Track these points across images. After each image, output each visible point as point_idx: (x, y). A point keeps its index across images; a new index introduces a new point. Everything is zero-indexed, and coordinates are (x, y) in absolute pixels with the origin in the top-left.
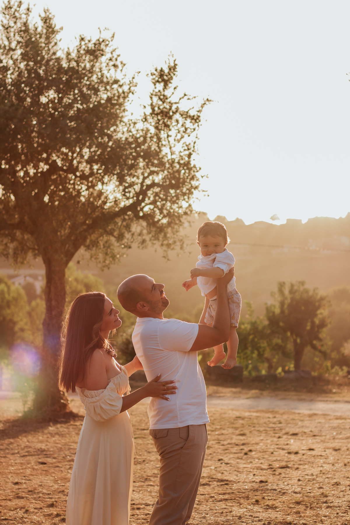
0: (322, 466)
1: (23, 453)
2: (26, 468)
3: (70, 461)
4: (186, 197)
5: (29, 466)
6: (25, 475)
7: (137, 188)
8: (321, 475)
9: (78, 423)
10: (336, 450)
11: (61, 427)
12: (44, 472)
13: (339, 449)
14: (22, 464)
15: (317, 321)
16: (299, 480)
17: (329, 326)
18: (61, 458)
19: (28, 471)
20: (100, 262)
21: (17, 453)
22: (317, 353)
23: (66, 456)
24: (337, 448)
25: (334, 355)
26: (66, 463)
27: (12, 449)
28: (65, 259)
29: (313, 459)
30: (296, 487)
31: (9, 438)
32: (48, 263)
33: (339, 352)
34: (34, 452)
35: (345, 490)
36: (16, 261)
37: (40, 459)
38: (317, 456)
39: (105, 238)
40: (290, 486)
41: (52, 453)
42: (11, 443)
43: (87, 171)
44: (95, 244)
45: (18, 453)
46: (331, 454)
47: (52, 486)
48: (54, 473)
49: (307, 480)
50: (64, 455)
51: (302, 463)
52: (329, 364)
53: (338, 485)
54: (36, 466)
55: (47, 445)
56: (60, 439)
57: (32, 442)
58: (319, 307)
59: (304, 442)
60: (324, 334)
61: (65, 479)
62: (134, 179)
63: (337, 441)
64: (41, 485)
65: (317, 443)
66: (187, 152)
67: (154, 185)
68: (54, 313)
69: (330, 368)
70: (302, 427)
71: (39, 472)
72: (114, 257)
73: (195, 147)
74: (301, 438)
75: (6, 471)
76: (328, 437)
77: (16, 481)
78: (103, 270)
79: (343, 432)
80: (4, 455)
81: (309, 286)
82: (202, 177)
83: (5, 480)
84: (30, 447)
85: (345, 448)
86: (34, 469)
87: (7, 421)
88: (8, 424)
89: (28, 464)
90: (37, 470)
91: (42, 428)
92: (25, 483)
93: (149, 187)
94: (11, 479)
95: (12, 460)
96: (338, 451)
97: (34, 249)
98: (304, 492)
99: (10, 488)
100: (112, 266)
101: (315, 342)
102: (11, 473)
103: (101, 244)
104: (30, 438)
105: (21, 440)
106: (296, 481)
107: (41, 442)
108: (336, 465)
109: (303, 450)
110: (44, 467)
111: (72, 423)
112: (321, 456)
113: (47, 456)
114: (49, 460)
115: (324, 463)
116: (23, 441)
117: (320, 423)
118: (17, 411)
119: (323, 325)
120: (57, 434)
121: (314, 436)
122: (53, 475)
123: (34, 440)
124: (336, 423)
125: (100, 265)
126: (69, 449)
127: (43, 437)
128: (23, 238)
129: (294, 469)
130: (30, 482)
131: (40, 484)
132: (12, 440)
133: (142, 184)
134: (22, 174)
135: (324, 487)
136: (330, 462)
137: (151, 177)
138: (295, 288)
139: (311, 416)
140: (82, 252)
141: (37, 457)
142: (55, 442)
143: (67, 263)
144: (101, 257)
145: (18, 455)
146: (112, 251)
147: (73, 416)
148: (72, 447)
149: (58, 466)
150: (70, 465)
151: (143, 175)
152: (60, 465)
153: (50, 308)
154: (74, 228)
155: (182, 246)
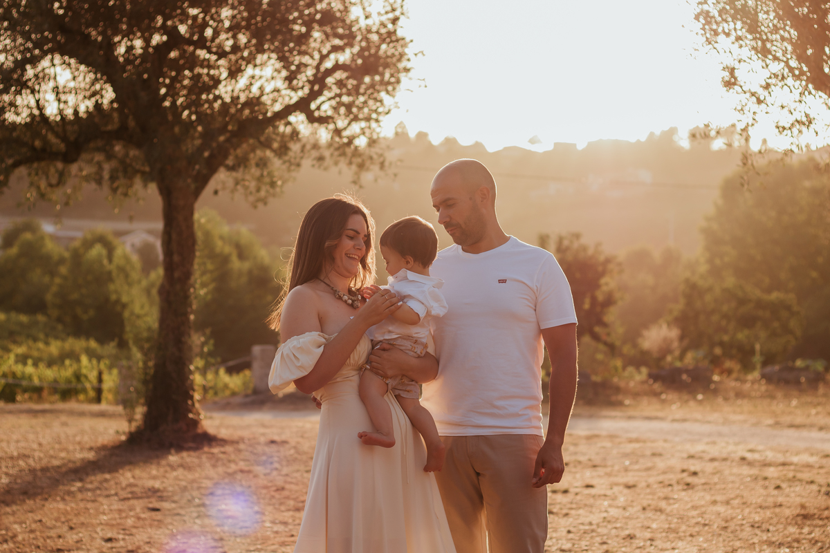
0: (606, 511)
1: (123, 494)
2: (126, 517)
3: (199, 506)
4: (390, 88)
5: (132, 513)
6: (123, 527)
7: (310, 72)
8: (605, 524)
9: (216, 450)
10: (628, 487)
11: (189, 456)
12: (156, 523)
13: (634, 486)
14: (120, 511)
15: (600, 297)
16: (569, 532)
17: (620, 303)
18: (184, 501)
19: (130, 522)
20: (251, 193)
21: (113, 495)
22: (601, 347)
23: (193, 498)
24: (631, 483)
25: (626, 349)
26: (193, 509)
27: (106, 489)
28: (193, 186)
29: (591, 501)
30: (564, 542)
31: (103, 472)
32: (167, 193)
33: (635, 345)
34: (142, 493)
35: (644, 546)
36: (114, 190)
37: (151, 502)
38: (600, 496)
39: (259, 153)
40: (554, 540)
41: (170, 494)
42: (106, 480)
43: (229, 44)
44: (242, 163)
45: (116, 494)
46: (621, 492)
47: (167, 543)
48: (172, 524)
49: (582, 532)
50: (190, 498)
51: (574, 506)
52: (618, 363)
53: (631, 538)
54: (144, 513)
55: (163, 482)
56: (186, 473)
57: (140, 478)
58: (603, 274)
59: (578, 476)
60: (611, 316)
61: (190, 532)
62: (306, 59)
63: (630, 474)
64: (148, 543)
65: (600, 476)
66: (391, 16)
67: (337, 67)
68: (176, 275)
69: (620, 369)
70: (576, 453)
71: (147, 522)
72: (272, 184)
73: (404, 7)
74: (574, 470)
75: (94, 521)
76: (616, 468)
77: (109, 535)
78: (255, 207)
79: (641, 460)
80: (93, 498)
81: (588, 240)
82: (416, 55)
83: (90, 535)
84: (136, 486)
85: (643, 484)
86: (139, 518)
87: (104, 448)
88: (103, 453)
89: (131, 510)
90: (144, 519)
91: (157, 457)
92: (123, 539)
93: (329, 72)
94: (101, 534)
95: (105, 504)
96: (632, 489)
97: (143, 173)
98: (577, 549)
99: (98, 546)
100: (271, 200)
101: (597, 329)
102: (101, 524)
103: (253, 162)
104: (137, 472)
105: (123, 475)
106: (564, 533)
107: (154, 478)
108: (630, 509)
109: (576, 487)
110: (157, 515)
111: (206, 449)
112: (605, 495)
113: (161, 499)
114: (166, 505)
115: (610, 506)
116: (127, 476)
117: (604, 447)
118: (117, 432)
119: (609, 301)
120: (181, 466)
121: (595, 466)
122: (170, 527)
123: (144, 475)
124: (630, 447)
125: (251, 199)
126: (199, 488)
127: (158, 471)
128: (127, 155)
129: (561, 516)
130: (131, 537)
131: (148, 540)
132: (107, 476)
133: (318, 67)
134: (122, 50)
135: (609, 541)
136: (620, 505)
137: (332, 56)
138: (566, 243)
139: (589, 438)
140: (222, 177)
141: (146, 500)
142: (176, 478)
143: (197, 193)
144: (253, 185)
145: (116, 498)
146: (270, 174)
147: (208, 439)
148: (203, 485)
149: (178, 514)
150: (198, 512)
151: (320, 52)
152: (182, 512)
153: (169, 267)
154: (208, 136)
155: (382, 165)
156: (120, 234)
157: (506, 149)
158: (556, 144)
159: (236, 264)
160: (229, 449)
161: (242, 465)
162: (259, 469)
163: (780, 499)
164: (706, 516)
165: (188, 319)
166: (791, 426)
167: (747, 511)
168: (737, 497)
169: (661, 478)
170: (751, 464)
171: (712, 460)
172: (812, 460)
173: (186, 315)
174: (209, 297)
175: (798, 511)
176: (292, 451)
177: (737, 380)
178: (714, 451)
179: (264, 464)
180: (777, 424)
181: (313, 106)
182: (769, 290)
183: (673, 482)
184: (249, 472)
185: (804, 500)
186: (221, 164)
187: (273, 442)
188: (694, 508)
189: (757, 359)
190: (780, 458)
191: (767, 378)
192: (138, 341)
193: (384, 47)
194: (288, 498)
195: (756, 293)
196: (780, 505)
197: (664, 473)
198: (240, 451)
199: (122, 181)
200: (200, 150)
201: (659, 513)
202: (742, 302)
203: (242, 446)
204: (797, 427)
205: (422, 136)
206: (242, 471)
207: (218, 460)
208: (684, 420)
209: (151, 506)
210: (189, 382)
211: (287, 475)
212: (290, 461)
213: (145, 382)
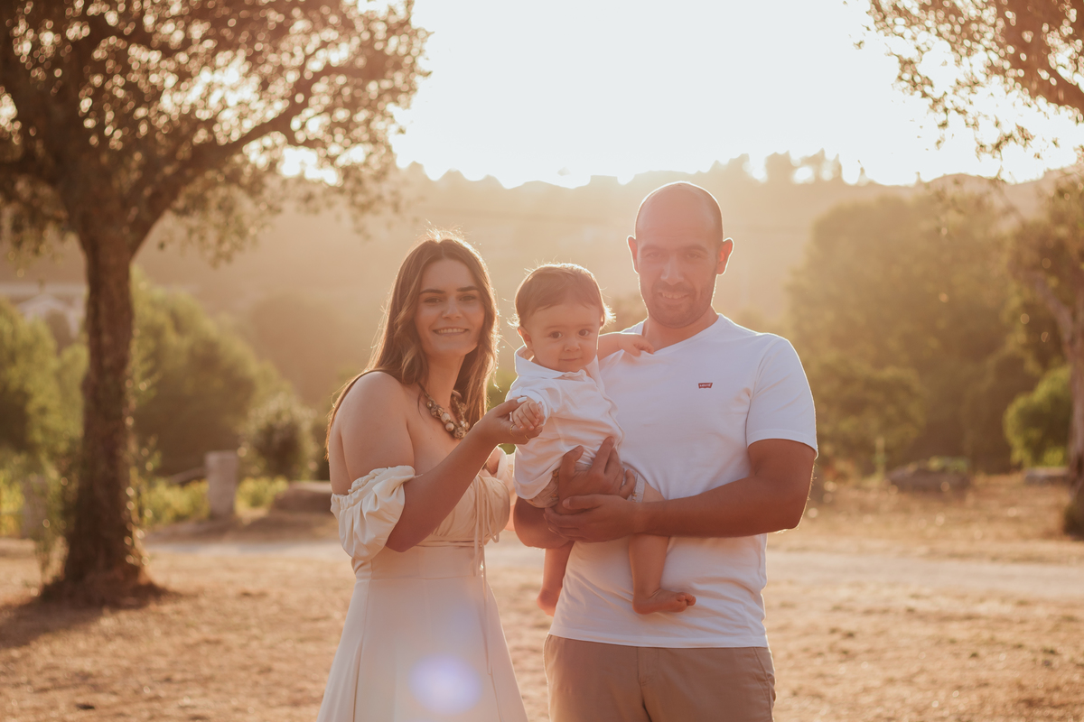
1: (40, 682)
3: (151, 699)
4: (402, 98)
5: (54, 714)
7: (292, 77)
9: (166, 609)
11: (130, 618)
14: (36, 709)
18: (128, 692)
20: (210, 246)
21: (24, 684)
23: (142, 686)
26: (143, 705)
27: (14, 674)
28: (129, 237)
32: (92, 247)
34: (66, 679)
36: (18, 244)
37: (79, 695)
39: (222, 191)
41: (107, 681)
42: (14, 660)
43: (178, 37)
44: (199, 203)
45: (29, 683)
50: (135, 686)
54: (71, 712)
55: (95, 662)
56: (127, 646)
57: (62, 655)
62: (285, 59)
67: (328, 70)
68: (107, 361)
72: (242, 233)
78: (215, 266)
84: (57, 668)
87: (7, 606)
88: (5, 615)
89: (51, 709)
91: (84, 621)
93: (317, 76)
95: (13, 699)
97: (58, 221)
100: (237, 255)
103: (213, 204)
104: (58, 645)
105: (37, 650)
107: (84, 654)
110: (90, 717)
113: (96, 688)
114: (102, 699)
116: (43, 653)
118: (27, 585)
120: (120, 634)
123: (66, 650)
125: (210, 254)
126: (148, 670)
127: (86, 643)
128: (34, 195)
132: (15, 653)
133: (302, 69)
134: (25, 48)
137: (321, 54)
140: (168, 224)
141: (73, 691)
142: (115, 655)
143: (134, 248)
144: (212, 236)
145: (28, 688)
146: (238, 220)
147: (153, 593)
148: (154, 666)
149: (121, 715)
150: (151, 710)
151: (304, 48)
152: (126, 710)
153: (97, 352)
154: (150, 167)
155: (396, 207)
156: (17, 301)
157: (527, 184)
158: (593, 178)
159: (172, 338)
160: (184, 606)
161: (207, 632)
162: (231, 638)
163: (984, 674)
164: (888, 704)
165: (124, 425)
166: (953, 556)
167: (942, 694)
168: (922, 671)
169: (805, 642)
170: (923, 617)
171: (868, 612)
172: (1007, 609)
173: (120, 418)
174: (153, 393)
175: (1017, 694)
176: (275, 609)
177: (858, 487)
178: (865, 599)
179: (235, 629)
180: (932, 554)
181: (295, 124)
182: (879, 364)
183: (824, 648)
184: (217, 642)
185: (1017, 675)
186: (167, 206)
187: (246, 595)
188: (866, 690)
189: (880, 458)
190: (961, 608)
191: (901, 485)
192: (54, 456)
193: (393, 41)
194: (278, 684)
195: (864, 368)
196: (986, 685)
197: (806, 634)
198: (200, 609)
199: (29, 232)
200: (138, 187)
201: (817, 701)
202: (847, 381)
203: (203, 602)
204: (963, 556)
205: (416, 167)
206: (208, 642)
207: (171, 623)
208: (803, 549)
209: (81, 700)
210: (126, 513)
211: (272, 647)
212: (274, 624)
213: (65, 514)
